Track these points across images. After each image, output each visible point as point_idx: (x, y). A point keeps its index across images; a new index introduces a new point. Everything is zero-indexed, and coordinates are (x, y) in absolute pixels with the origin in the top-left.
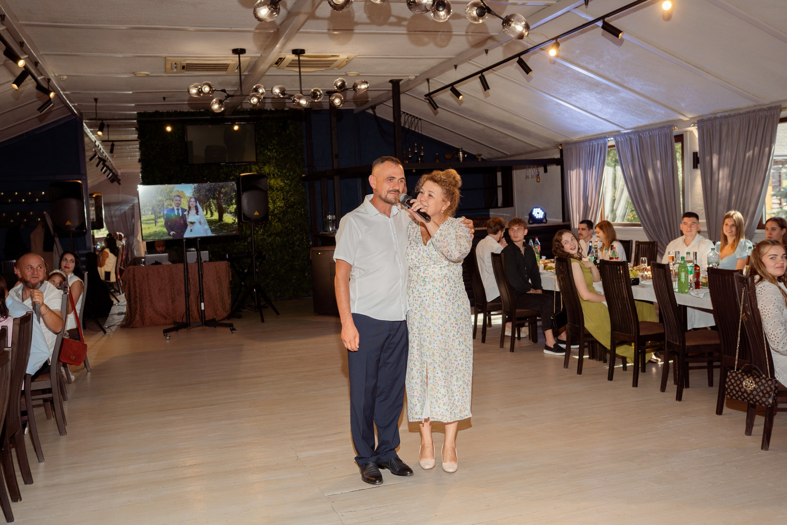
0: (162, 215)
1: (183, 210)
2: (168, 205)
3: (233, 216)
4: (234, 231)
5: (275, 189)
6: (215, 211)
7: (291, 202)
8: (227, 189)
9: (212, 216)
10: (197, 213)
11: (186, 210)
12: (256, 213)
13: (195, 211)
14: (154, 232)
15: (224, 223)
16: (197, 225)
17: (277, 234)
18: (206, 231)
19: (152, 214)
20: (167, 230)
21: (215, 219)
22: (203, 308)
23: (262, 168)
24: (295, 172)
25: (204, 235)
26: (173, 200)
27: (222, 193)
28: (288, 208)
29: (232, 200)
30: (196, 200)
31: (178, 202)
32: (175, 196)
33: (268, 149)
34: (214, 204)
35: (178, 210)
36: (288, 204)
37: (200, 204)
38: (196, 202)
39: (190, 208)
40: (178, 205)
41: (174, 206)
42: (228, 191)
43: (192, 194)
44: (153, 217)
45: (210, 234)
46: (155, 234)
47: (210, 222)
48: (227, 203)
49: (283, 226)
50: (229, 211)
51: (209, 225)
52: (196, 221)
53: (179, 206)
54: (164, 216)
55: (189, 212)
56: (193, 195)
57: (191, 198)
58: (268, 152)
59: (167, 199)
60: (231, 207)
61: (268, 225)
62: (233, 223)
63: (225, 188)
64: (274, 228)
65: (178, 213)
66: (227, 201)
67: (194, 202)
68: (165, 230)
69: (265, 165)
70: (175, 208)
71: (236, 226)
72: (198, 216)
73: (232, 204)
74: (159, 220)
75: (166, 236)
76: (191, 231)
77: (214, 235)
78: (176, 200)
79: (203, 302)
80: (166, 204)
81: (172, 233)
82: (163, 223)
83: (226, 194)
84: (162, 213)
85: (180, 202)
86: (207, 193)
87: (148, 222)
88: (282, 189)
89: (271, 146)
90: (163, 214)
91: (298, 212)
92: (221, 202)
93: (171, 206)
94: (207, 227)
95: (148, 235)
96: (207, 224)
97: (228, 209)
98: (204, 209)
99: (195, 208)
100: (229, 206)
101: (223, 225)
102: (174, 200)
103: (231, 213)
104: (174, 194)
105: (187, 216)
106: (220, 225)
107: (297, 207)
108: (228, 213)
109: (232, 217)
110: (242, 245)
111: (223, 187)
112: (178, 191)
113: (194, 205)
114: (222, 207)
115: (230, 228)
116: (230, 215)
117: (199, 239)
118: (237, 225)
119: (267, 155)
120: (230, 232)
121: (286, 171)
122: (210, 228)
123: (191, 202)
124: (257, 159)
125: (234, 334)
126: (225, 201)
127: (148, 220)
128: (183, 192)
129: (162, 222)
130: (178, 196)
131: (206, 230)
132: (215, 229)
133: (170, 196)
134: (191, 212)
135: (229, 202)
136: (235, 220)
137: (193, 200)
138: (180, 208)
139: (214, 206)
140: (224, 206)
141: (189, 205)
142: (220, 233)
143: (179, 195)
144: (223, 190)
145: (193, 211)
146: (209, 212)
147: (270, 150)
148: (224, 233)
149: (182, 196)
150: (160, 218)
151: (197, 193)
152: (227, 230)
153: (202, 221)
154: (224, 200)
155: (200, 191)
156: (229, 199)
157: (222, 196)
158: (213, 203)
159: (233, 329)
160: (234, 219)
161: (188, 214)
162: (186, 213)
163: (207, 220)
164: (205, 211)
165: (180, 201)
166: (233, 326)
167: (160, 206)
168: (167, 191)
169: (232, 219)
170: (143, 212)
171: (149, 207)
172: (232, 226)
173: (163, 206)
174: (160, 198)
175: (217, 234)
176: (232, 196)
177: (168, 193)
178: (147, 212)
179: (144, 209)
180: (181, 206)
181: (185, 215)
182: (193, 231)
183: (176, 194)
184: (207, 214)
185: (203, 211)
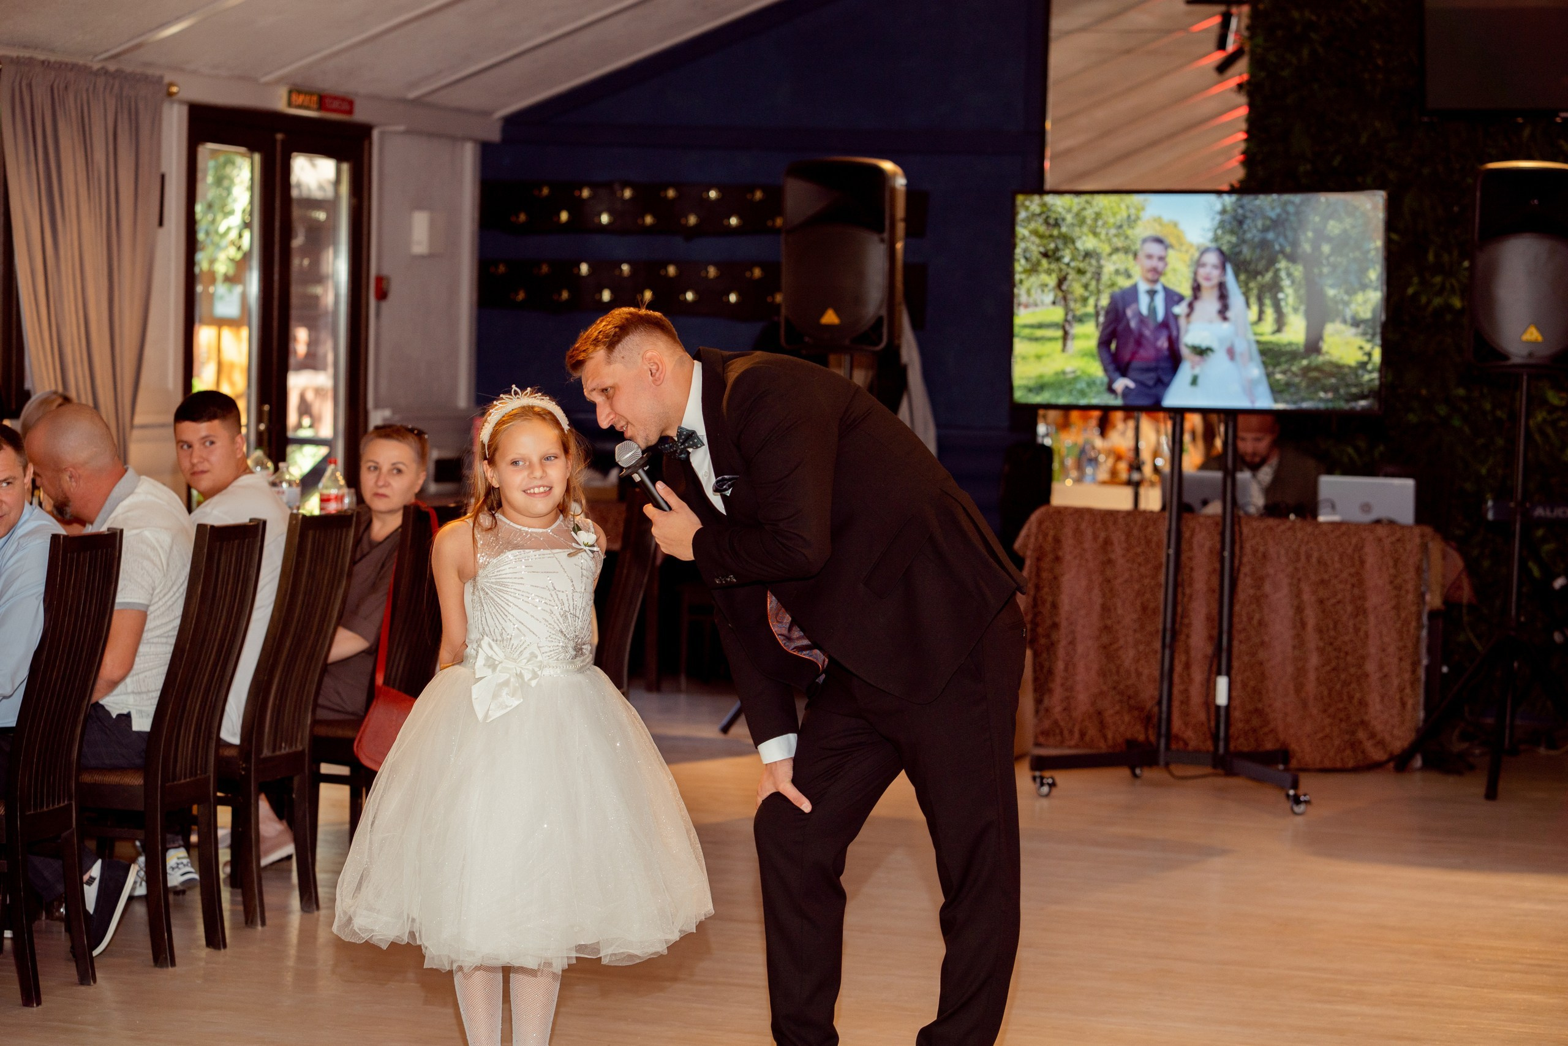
0: (1090, 309)
1: (1173, 299)
2: (1117, 272)
3: (1364, 334)
4: (1363, 397)
6: (1296, 310)
8: (1348, 222)
9: (1279, 330)
10: (1223, 312)
11: (1181, 298)
12: (1533, 334)
13: (1216, 305)
14: (1057, 374)
15: (1324, 363)
16: (1218, 362)
18: (1249, 388)
19: (1054, 303)
20: (1106, 370)
21: (1290, 344)
22: (1222, 699)
25: (1243, 403)
26: (1135, 255)
27: (1329, 240)
29: (1363, 271)
30: (1225, 258)
31: (1154, 263)
32: (1145, 241)
34: (1293, 282)
35: (1152, 293)
37: (1237, 275)
38: (1224, 268)
39: (1197, 289)
40: (1155, 275)
41: (1137, 277)
42: (1354, 233)
43: (1210, 235)
44: (1057, 314)
45: (1265, 401)
46: (1061, 382)
47: (1272, 356)
48: (1346, 282)
50: (1347, 313)
51: (1265, 364)
52: (1214, 345)
53: (1155, 281)
54: (1097, 314)
55: (1191, 306)
56: (1216, 239)
57: (1205, 251)
59: (1116, 250)
60: (1360, 297)
62: (1363, 365)
63: (1340, 220)
65: (1152, 310)
66: (1347, 272)
67: (1215, 267)
68: (1096, 369)
70: (1143, 287)
71: (1371, 377)
72: (1226, 326)
73: (1364, 287)
74: (1077, 329)
75: (1098, 393)
76: (1194, 381)
77: (1280, 406)
78: (1150, 257)
79: (1230, 675)
80: (1109, 268)
81: (1121, 384)
82: (1092, 343)
83: (1342, 243)
84: (1091, 301)
85: (1160, 265)
86: (1270, 236)
87: (1039, 333)
90: (1096, 306)
92: (1321, 274)
93: (1129, 276)
94: (1256, 371)
95: (1031, 383)
96: (1257, 358)
97: (1347, 304)
98: (1253, 300)
99: (1215, 293)
100: (1351, 292)
101: (1317, 369)
102: (1141, 255)
103: (1356, 323)
104: (1141, 231)
105: (1182, 322)
106: (1306, 370)
108: (1345, 322)
109: (1360, 341)
111: (1333, 213)
112: (1158, 220)
113: (1215, 281)
114: (1322, 294)
115: (1346, 385)
116: (1353, 330)
118: (1375, 375)
120: (1347, 401)
122: (1269, 375)
123: (1204, 265)
125: (1299, 819)
126: (1339, 271)
127: (1040, 326)
128: (1176, 225)
129: (1087, 337)
130: (1159, 241)
131: (1252, 383)
132: (1288, 385)
133: (1127, 237)
134: (1198, 306)
135: (1352, 278)
136: (1369, 355)
137: (1212, 258)
138: (1158, 287)
139: (1290, 292)
140: (1331, 292)
141: (1195, 280)
142: (1303, 400)
143: (1160, 235)
144: (1334, 228)
145: (1209, 304)
146: (1270, 313)
148: (1318, 401)
149: (1171, 240)
150: (1080, 320)
151: (1232, 232)
152: (1335, 389)
153: (1241, 347)
154: (1334, 267)
155: (1241, 223)
156: (1354, 267)
157: (1326, 249)
158: (1289, 275)
159: (1297, 800)
160: (1368, 347)
161: (1188, 315)
162: (1180, 309)
163: (1258, 342)
164: (1255, 309)
165: (1162, 259)
166: (1297, 787)
167: (1089, 275)
168: (1118, 217)
169: (1361, 348)
170: (1021, 293)
171: (1044, 278)
172: (1357, 375)
173: (1098, 276)
174: (1087, 242)
175: (1295, 403)
176: (1368, 251)
177: (1120, 227)
178: (1036, 295)
179: (1026, 284)
180: (1163, 280)
181: (1176, 317)
182: (1200, 381)
183: (1149, 233)
184: (1260, 318)
185: (1248, 305)
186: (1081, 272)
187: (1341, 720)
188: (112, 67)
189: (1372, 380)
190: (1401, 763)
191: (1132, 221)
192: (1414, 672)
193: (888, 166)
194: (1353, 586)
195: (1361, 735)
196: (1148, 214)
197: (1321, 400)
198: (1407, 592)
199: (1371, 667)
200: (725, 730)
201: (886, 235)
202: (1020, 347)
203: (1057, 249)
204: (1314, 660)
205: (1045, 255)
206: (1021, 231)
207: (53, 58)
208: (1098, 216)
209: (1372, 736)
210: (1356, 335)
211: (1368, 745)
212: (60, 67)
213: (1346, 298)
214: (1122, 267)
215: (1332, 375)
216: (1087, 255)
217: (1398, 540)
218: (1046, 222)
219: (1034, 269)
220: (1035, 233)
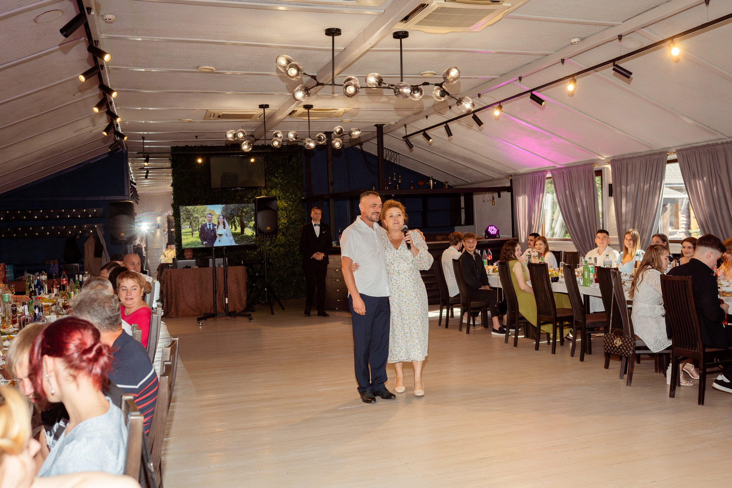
0: (197, 228)
1: (214, 225)
2: (202, 221)
4: (253, 241)
5: (280, 209)
6: (239, 226)
7: (293, 219)
8: (248, 209)
9: (236, 230)
10: (224, 227)
11: (216, 225)
12: (268, 228)
13: (223, 226)
16: (224, 237)
17: (281, 246)
18: (231, 241)
19: (189, 228)
20: (201, 240)
21: (238, 232)
22: (227, 302)
23: (270, 191)
24: (296, 195)
25: (229, 244)
26: (206, 217)
27: (244, 212)
28: (290, 224)
29: (251, 218)
30: (224, 217)
31: (210, 218)
32: (207, 214)
33: (275, 176)
34: (238, 221)
35: (210, 225)
36: (291, 221)
37: (226, 220)
38: (224, 219)
39: (219, 223)
40: (210, 221)
41: (206, 221)
42: (249, 211)
44: (190, 230)
45: (234, 244)
46: (192, 243)
47: (234, 235)
48: (248, 220)
49: (286, 239)
50: (249, 226)
52: (223, 234)
54: (199, 229)
55: (218, 226)
58: (275, 179)
60: (251, 223)
61: (274, 238)
62: (252, 235)
63: (246, 208)
64: (279, 241)
65: (210, 228)
67: (222, 219)
68: (199, 240)
69: (272, 189)
70: (208, 223)
71: (254, 238)
72: (225, 230)
73: (251, 221)
74: (195, 233)
76: (220, 241)
78: (209, 217)
79: (227, 297)
80: (200, 220)
81: (205, 243)
82: (198, 235)
83: (246, 213)
84: (197, 227)
86: (233, 212)
87: (187, 234)
88: (285, 209)
89: (278, 174)
91: (298, 228)
92: (243, 219)
94: (232, 238)
95: (186, 244)
96: (232, 236)
97: (248, 224)
98: (230, 225)
99: (223, 224)
100: (249, 222)
101: (244, 237)
103: (250, 228)
104: (206, 212)
105: (216, 229)
106: (241, 237)
107: (297, 224)
108: (248, 228)
109: (251, 231)
110: (252, 254)
111: (244, 207)
112: (210, 210)
113: (222, 221)
114: (243, 223)
115: (250, 240)
117: (225, 248)
119: (274, 181)
120: (250, 242)
121: (289, 194)
122: (234, 239)
124: (266, 184)
125: (252, 323)
127: (187, 232)
129: (197, 234)
130: (210, 214)
131: (231, 240)
132: (238, 240)
134: (219, 226)
136: (253, 233)
137: (221, 217)
138: (211, 223)
140: (245, 222)
141: (218, 221)
142: (241, 243)
144: (245, 210)
145: (221, 226)
146: (233, 227)
147: (276, 177)
148: (245, 243)
150: (195, 231)
151: (225, 212)
152: (247, 240)
153: (228, 234)
154: (245, 217)
155: (227, 210)
156: (249, 217)
157: (244, 214)
158: (237, 219)
159: (251, 319)
160: (253, 232)
162: (216, 227)
163: (232, 233)
164: (231, 226)
166: (251, 317)
168: (202, 210)
170: (182, 226)
171: (187, 223)
172: (251, 238)
173: (198, 221)
174: (196, 215)
176: (251, 214)
178: (186, 226)
179: (183, 224)
181: (215, 229)
184: (232, 228)
186: (195, 221)
191: (205, 211)
193: (131, 202)
196: (208, 209)
202: (183, 237)
203: (189, 217)
205: (187, 218)
206: (181, 214)
208: (197, 210)
215: (246, 238)
216: (196, 218)
218: (187, 211)
219: (185, 221)
220: (184, 214)
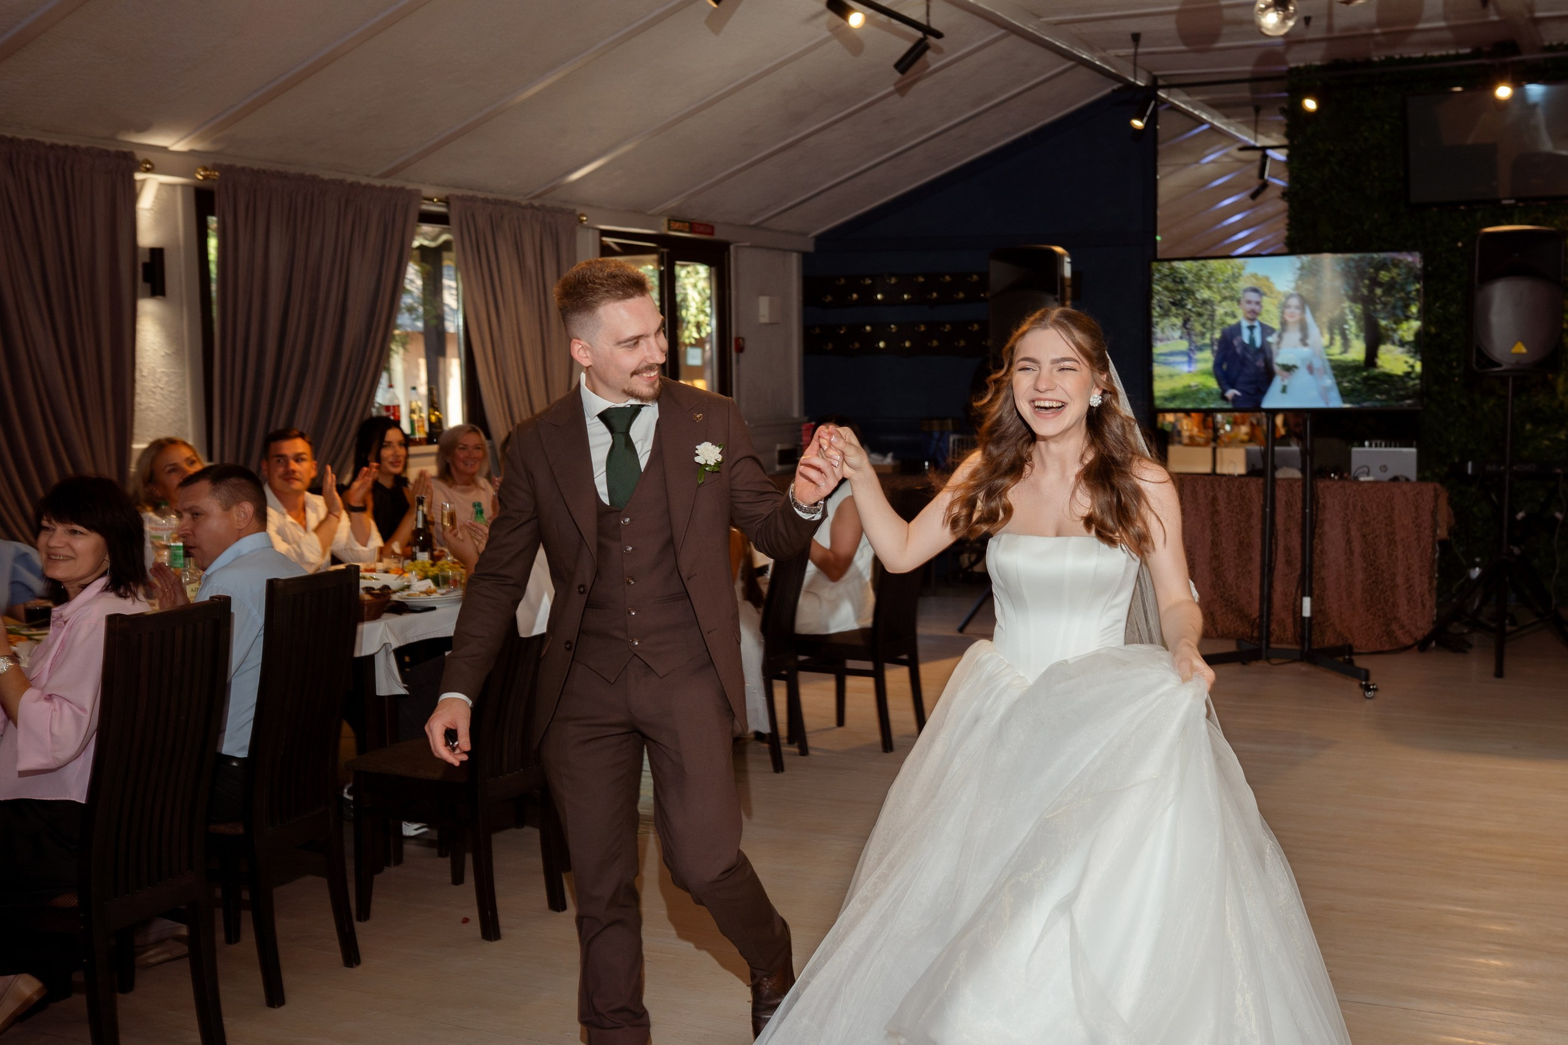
0: (1207, 341)
1: (1266, 330)
2: (1226, 314)
3: (1408, 352)
4: (1409, 398)
6: (1357, 336)
8: (1395, 271)
9: (1345, 352)
10: (1304, 341)
11: (1273, 331)
12: (1520, 348)
13: (1299, 335)
14: (1185, 387)
15: (1379, 374)
18: (1324, 393)
19: (1181, 338)
20: (1220, 384)
21: (1354, 361)
22: (1307, 612)
25: (1320, 404)
26: (1239, 301)
27: (1380, 285)
29: (1407, 307)
30: (1304, 302)
31: (1253, 307)
32: (1246, 291)
34: (1355, 316)
35: (1251, 328)
37: (1313, 314)
38: (1303, 309)
39: (1284, 324)
40: (1253, 315)
41: (1241, 317)
42: (1399, 279)
43: (1293, 285)
45: (1336, 402)
46: (1187, 392)
47: (1341, 370)
48: (1394, 315)
50: (1396, 337)
51: (1336, 376)
52: (1298, 363)
53: (1253, 320)
54: (1212, 345)
55: (1280, 337)
56: (1297, 288)
57: (1289, 296)
59: (1225, 298)
60: (1405, 326)
62: (1408, 375)
63: (1388, 270)
65: (1252, 340)
66: (1394, 308)
67: (1297, 308)
68: (1213, 384)
70: (1245, 324)
71: (1415, 383)
72: (1306, 350)
73: (1407, 318)
74: (1199, 355)
75: (1215, 400)
76: (1284, 390)
77: (1347, 406)
78: (1249, 302)
79: (1311, 595)
80: (1220, 311)
81: (1231, 393)
82: (1209, 365)
83: (1390, 287)
84: (1208, 336)
85: (1256, 308)
86: (1338, 284)
87: (1172, 359)
90: (1211, 339)
92: (1375, 311)
93: (1234, 316)
94: (1329, 381)
95: (1166, 394)
96: (1330, 372)
97: (1395, 331)
99: (1298, 327)
100: (1398, 322)
101: (1375, 378)
102: (1243, 301)
103: (1402, 344)
104: (1242, 284)
105: (1274, 348)
106: (1366, 379)
108: (1393, 343)
109: (1406, 358)
111: (1383, 266)
112: (1255, 276)
113: (1297, 318)
114: (1377, 325)
115: (1397, 389)
116: (1400, 350)
118: (1418, 381)
120: (1397, 401)
122: (1339, 384)
123: (1288, 307)
125: (1369, 702)
126: (1389, 307)
127: (1172, 354)
128: (1267, 279)
129: (1205, 361)
130: (1255, 290)
131: (1327, 390)
132: (1353, 390)
133: (1232, 289)
134: (1286, 336)
135: (1399, 312)
136: (1412, 367)
137: (1294, 302)
139: (1352, 323)
140: (1383, 323)
141: (1283, 317)
142: (1365, 400)
143: (1256, 286)
144: (1384, 276)
145: (1293, 336)
146: (1338, 340)
148: (1376, 402)
149: (1265, 290)
150: (1200, 349)
151: (1307, 282)
152: (1387, 392)
153: (1317, 364)
154: (1385, 304)
155: (1315, 276)
156: (1400, 304)
157: (1379, 291)
158: (1352, 311)
159: (1367, 688)
160: (1411, 361)
161: (1279, 343)
162: (1271, 339)
163: (1330, 360)
165: (1258, 303)
166: (1367, 679)
167: (1206, 317)
168: (1226, 275)
169: (1406, 362)
170: (1157, 331)
171: (1174, 320)
172: (1404, 382)
173: (1212, 317)
174: (1205, 294)
175: (1358, 403)
176: (1410, 292)
177: (1227, 282)
178: (1169, 332)
179: (1161, 325)
180: (1259, 318)
181: (1269, 344)
182: (1289, 390)
183: (1248, 285)
184: (1331, 343)
185: (1322, 334)
186: (1200, 315)
187: (1380, 617)
188: (536, 203)
189: (1415, 385)
190: (1423, 645)
191: (1235, 277)
192: (1430, 583)
193: (1059, 249)
194: (1387, 525)
195: (1394, 627)
196: (1247, 273)
197: (1378, 400)
198: (1425, 529)
199: (1400, 580)
200: (961, 630)
201: (1058, 296)
202: (1157, 369)
203: (1182, 299)
204: (1360, 576)
205: (1174, 304)
206: (1157, 287)
207: (490, 196)
208: (1211, 274)
209: (1402, 627)
210: (1402, 353)
211: (1399, 633)
212: (496, 202)
213: (1394, 326)
214: (1229, 310)
216: (1205, 302)
217: (1418, 493)
218: (1174, 281)
219: (1166, 314)
220: (1166, 288)
